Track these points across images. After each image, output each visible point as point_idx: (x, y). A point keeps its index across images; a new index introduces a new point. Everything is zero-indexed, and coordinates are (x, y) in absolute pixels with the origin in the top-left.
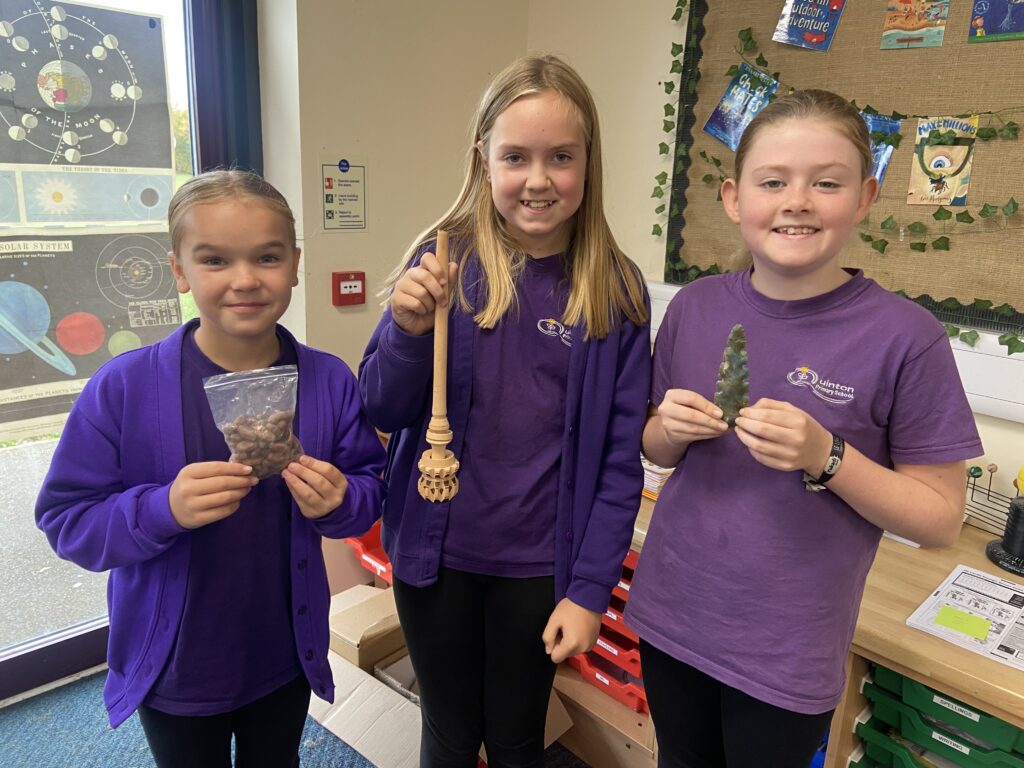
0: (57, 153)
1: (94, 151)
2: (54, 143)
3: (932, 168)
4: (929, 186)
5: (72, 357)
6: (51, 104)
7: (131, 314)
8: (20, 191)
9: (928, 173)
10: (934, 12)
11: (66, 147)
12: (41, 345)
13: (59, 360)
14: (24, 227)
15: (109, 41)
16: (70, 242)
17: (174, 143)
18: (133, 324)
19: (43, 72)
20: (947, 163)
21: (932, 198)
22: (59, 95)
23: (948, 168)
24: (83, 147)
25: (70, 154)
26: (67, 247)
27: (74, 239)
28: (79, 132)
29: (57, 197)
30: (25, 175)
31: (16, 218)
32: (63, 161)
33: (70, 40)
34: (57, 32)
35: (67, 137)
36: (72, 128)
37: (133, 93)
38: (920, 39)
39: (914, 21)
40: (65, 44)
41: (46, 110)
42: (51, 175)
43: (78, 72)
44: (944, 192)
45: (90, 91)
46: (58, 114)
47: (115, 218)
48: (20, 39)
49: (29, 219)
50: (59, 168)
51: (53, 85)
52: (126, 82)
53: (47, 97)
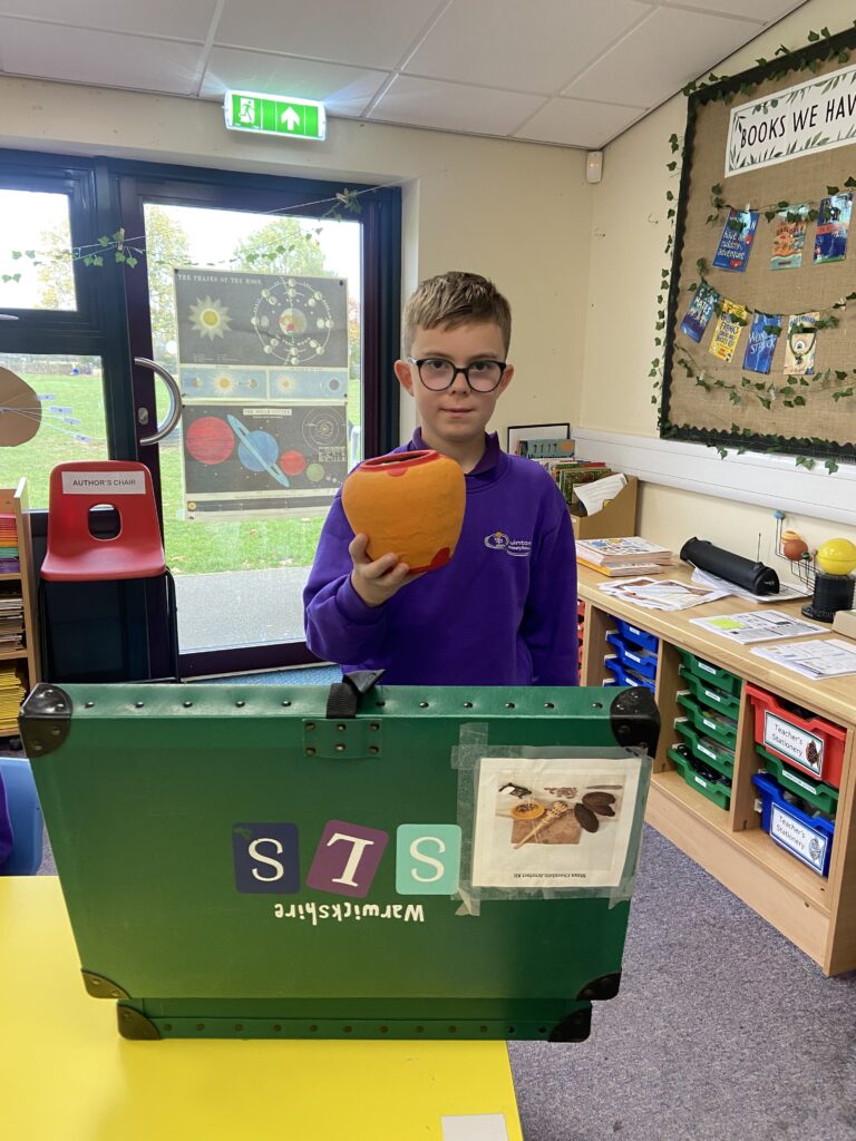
0: (287, 360)
1: (307, 358)
2: (285, 354)
3: (796, 349)
4: (795, 361)
5: (288, 477)
6: (286, 333)
7: (320, 454)
8: (268, 381)
9: (794, 353)
10: (797, 244)
11: (292, 356)
12: (272, 468)
13: (281, 478)
14: (268, 401)
15: (317, 296)
16: (290, 411)
17: (350, 352)
18: (321, 460)
19: (283, 316)
20: (803, 345)
21: (796, 370)
22: (291, 327)
23: (804, 349)
24: (301, 356)
25: (293, 361)
26: (289, 412)
27: (292, 408)
28: (298, 348)
29: (286, 384)
30: (271, 372)
31: (264, 396)
32: (290, 364)
33: (297, 297)
34: (291, 293)
35: (293, 351)
36: (295, 346)
37: (328, 324)
38: (789, 263)
39: (786, 251)
40: (294, 299)
41: (283, 336)
42: (283, 372)
43: (300, 314)
44: (802, 366)
45: (305, 324)
46: (288, 338)
47: (316, 397)
48: (273, 298)
49: (272, 397)
50: (288, 368)
51: (287, 322)
52: (324, 317)
53: (284, 328)
